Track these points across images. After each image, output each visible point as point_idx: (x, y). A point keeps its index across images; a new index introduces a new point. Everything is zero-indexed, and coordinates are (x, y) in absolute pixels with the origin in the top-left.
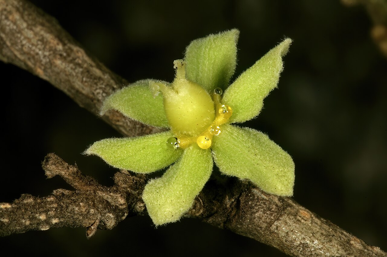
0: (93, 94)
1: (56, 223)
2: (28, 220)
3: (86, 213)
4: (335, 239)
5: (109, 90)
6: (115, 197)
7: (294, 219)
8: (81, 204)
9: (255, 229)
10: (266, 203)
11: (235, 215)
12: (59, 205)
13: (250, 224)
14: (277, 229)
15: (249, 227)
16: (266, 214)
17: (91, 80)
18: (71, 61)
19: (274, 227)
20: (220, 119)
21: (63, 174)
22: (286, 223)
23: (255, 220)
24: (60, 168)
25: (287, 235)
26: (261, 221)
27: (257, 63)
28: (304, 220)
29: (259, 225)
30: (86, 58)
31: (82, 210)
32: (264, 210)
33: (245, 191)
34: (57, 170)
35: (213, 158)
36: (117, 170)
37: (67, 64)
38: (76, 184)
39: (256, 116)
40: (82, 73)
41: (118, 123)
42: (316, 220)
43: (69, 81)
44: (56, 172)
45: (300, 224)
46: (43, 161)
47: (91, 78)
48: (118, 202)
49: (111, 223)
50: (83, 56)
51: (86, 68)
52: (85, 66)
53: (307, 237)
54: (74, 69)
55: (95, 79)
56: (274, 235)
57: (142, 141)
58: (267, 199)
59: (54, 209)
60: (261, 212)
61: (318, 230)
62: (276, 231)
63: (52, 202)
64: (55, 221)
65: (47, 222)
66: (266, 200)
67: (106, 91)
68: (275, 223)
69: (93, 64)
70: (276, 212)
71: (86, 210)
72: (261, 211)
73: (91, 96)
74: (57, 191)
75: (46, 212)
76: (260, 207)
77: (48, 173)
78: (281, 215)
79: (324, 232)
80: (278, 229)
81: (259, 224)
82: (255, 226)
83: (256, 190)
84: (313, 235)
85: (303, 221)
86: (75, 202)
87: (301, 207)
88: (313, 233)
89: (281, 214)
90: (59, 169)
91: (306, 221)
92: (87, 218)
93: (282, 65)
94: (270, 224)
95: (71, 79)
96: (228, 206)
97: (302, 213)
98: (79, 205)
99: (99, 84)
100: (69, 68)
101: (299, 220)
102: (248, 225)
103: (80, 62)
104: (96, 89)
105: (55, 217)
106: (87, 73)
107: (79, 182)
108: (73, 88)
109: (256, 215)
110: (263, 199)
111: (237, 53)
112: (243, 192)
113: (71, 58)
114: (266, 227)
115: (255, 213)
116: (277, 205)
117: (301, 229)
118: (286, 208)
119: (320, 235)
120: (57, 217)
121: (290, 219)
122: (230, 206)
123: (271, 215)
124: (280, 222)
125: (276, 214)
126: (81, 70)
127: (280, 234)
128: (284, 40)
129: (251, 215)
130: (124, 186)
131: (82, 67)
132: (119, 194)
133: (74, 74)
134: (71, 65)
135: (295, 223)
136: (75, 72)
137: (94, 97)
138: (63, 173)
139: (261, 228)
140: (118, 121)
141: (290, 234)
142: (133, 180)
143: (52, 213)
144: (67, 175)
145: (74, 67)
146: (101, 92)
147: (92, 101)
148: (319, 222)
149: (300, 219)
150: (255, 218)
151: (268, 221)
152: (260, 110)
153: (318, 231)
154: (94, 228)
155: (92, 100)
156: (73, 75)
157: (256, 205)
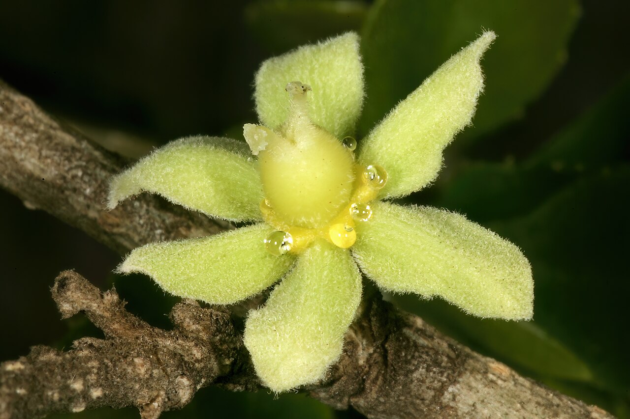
0: (64, 178)
1: (98, 398)
2: (57, 391)
3: (147, 376)
4: (563, 411)
5: (95, 168)
6: (187, 347)
7: (484, 380)
8: (136, 360)
9: (412, 403)
10: (430, 353)
11: (377, 378)
12: (102, 363)
13: (403, 395)
14: (454, 399)
15: (400, 400)
16: (431, 374)
17: (58, 153)
18: (15, 122)
19: (447, 396)
20: (366, 192)
21: (94, 308)
22: (470, 388)
23: (412, 386)
24: (89, 297)
25: (473, 411)
26: (424, 388)
27: (428, 82)
28: (502, 379)
29: (420, 395)
30: (40, 115)
31: (139, 372)
32: (429, 366)
33: (394, 332)
34: (84, 301)
35: (358, 266)
36: (178, 299)
37: (7, 126)
38: (116, 326)
39: (431, 182)
40: (38, 141)
41: (115, 230)
42: (521, 380)
43: (13, 158)
44: (83, 303)
45: (496, 388)
46: (53, 286)
47: (57, 150)
48: (193, 356)
49: (185, 395)
50: (33, 112)
51: (44, 133)
52: (42, 128)
53: (511, 410)
54: (22, 136)
55: (64, 150)
56: (448, 411)
57: (220, 244)
58: (430, 346)
59: (95, 371)
60: (424, 370)
61: (530, 397)
62: (452, 404)
63: (89, 359)
64: (96, 393)
65: (85, 395)
66: (428, 347)
67: (89, 172)
68: (450, 389)
69: (55, 124)
70: (449, 368)
71: (148, 370)
72: (423, 368)
73: (59, 182)
74: (80, 341)
75: (84, 375)
76: (420, 360)
77: (66, 308)
78: (460, 375)
79: (540, 399)
80: (456, 400)
81: (420, 392)
82: (411, 396)
83: (408, 331)
84: (523, 407)
85: (500, 382)
86: (125, 357)
87: (488, 359)
88: (522, 403)
89: (459, 372)
90: (88, 299)
91: (505, 381)
92: (147, 385)
93: (482, 81)
94: (441, 390)
95: (17, 155)
96: (361, 362)
97: (495, 369)
98: (132, 363)
99: (73, 159)
100: (12, 134)
101: (492, 381)
102: (399, 396)
103: (31, 121)
104: (71, 169)
105: (98, 385)
106: (47, 142)
107: (120, 321)
108: (20, 171)
109: (415, 375)
110: (423, 347)
111: (363, 74)
112: (390, 333)
113: (13, 116)
114: (434, 397)
115: (412, 372)
116: (448, 356)
117: (498, 397)
118: (465, 360)
119: (536, 405)
120: (101, 386)
121: (476, 379)
122: (368, 360)
123: (442, 373)
124: (458, 386)
125: (450, 372)
126: (34, 135)
127: (460, 409)
128: (482, 34)
129: (406, 375)
130: (194, 327)
131: (36, 131)
132: (192, 341)
133: (23, 144)
134: (16, 128)
135: (486, 386)
136: (24, 141)
137: (65, 185)
138: (94, 306)
139: (423, 400)
140: (118, 226)
141: (479, 406)
142: (211, 316)
143: (92, 378)
144: (102, 309)
145: (21, 132)
146: (80, 173)
147: (63, 192)
148: (527, 384)
149: (494, 378)
150: (412, 381)
151: (437, 384)
152: (437, 171)
153: (530, 399)
154: (159, 406)
155: (62, 190)
156: (20, 147)
157: (413, 357)
